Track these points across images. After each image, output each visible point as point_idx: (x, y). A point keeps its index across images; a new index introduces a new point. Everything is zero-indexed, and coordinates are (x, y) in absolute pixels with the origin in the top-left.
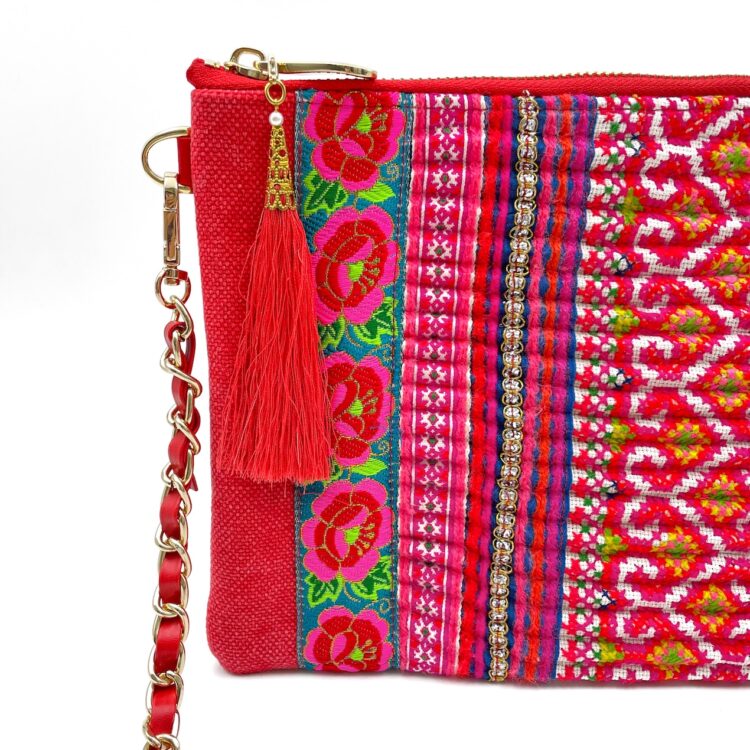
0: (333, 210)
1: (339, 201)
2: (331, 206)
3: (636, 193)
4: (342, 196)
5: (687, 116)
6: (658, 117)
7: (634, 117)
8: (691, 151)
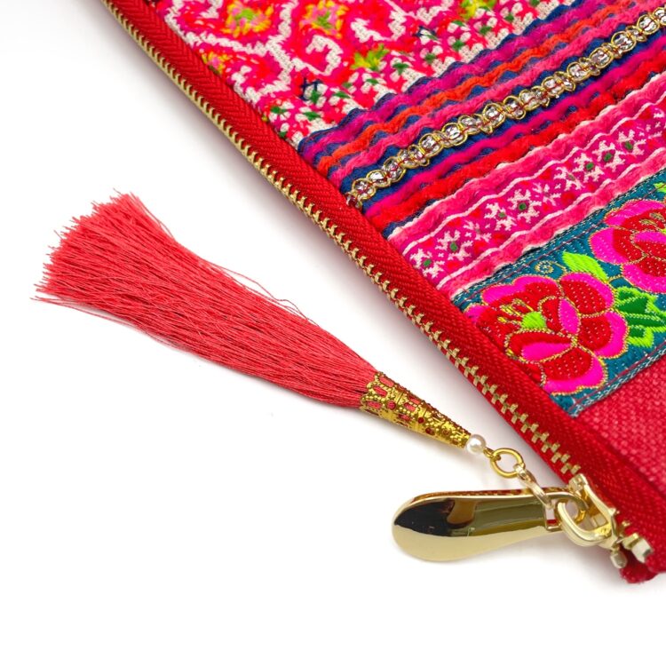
0: (648, 295)
1: (632, 295)
2: (646, 300)
3: (352, 62)
4: (624, 296)
5: (246, 69)
6: (269, 89)
7: (287, 105)
8: (274, 46)
